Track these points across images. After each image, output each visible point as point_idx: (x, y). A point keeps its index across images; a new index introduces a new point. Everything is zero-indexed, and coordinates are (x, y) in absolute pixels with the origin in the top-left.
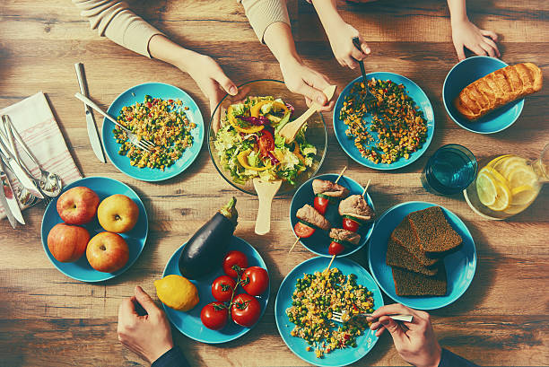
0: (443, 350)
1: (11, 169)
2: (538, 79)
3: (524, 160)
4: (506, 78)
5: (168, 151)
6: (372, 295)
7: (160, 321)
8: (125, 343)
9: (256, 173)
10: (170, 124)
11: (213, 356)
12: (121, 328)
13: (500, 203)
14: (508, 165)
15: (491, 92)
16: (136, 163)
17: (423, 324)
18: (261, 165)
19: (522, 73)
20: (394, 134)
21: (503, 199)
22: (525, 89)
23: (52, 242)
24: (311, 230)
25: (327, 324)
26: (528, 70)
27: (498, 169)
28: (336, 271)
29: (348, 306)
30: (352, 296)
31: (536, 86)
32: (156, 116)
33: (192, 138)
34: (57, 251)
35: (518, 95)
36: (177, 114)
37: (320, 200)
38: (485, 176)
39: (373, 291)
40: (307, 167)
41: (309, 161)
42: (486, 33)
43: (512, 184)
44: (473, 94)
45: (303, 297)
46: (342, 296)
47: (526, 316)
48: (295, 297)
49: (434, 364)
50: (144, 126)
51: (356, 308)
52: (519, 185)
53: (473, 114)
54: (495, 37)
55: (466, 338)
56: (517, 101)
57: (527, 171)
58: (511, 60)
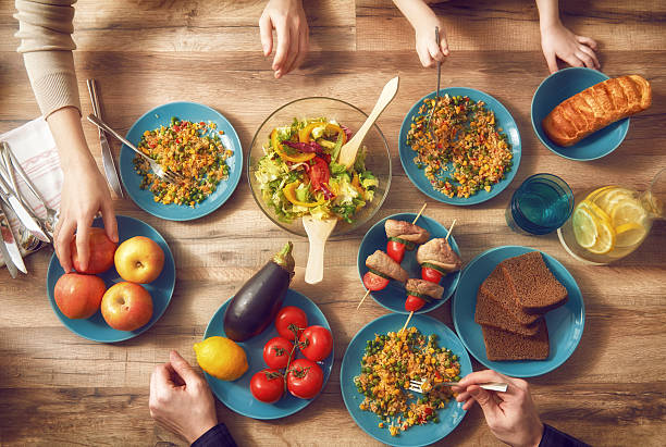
0: (545, 425)
1: (10, 207)
2: (645, 94)
3: (631, 192)
4: (608, 93)
5: (199, 185)
6: (458, 359)
7: (200, 392)
8: (158, 419)
9: (305, 210)
10: (202, 151)
11: (266, 435)
12: (153, 401)
13: (602, 244)
14: (611, 199)
15: (589, 110)
16: (162, 198)
17: (521, 394)
18: (312, 199)
19: (627, 88)
20: (472, 162)
21: (606, 240)
22: (630, 106)
23: (60, 294)
24: (385, 281)
25: (404, 396)
26: (634, 84)
27: (599, 202)
28: (414, 330)
29: (429, 374)
30: (434, 361)
31: (643, 104)
32: (185, 142)
33: (228, 169)
34: (66, 305)
35: (622, 114)
36: (209, 139)
37: (395, 244)
38: (584, 211)
39: (460, 354)
40: (368, 202)
41: (370, 195)
42: (582, 39)
43: (615, 221)
44: (568, 113)
45: (375, 363)
46: (422, 361)
47: (646, 385)
48: (365, 363)
49: (534, 444)
50: (170, 154)
51: (439, 375)
52: (624, 223)
53: (567, 138)
54: (593, 45)
55: (572, 411)
56: (622, 121)
57: (634, 205)
58: (614, 72)
